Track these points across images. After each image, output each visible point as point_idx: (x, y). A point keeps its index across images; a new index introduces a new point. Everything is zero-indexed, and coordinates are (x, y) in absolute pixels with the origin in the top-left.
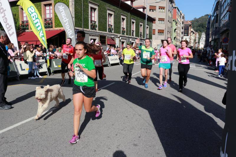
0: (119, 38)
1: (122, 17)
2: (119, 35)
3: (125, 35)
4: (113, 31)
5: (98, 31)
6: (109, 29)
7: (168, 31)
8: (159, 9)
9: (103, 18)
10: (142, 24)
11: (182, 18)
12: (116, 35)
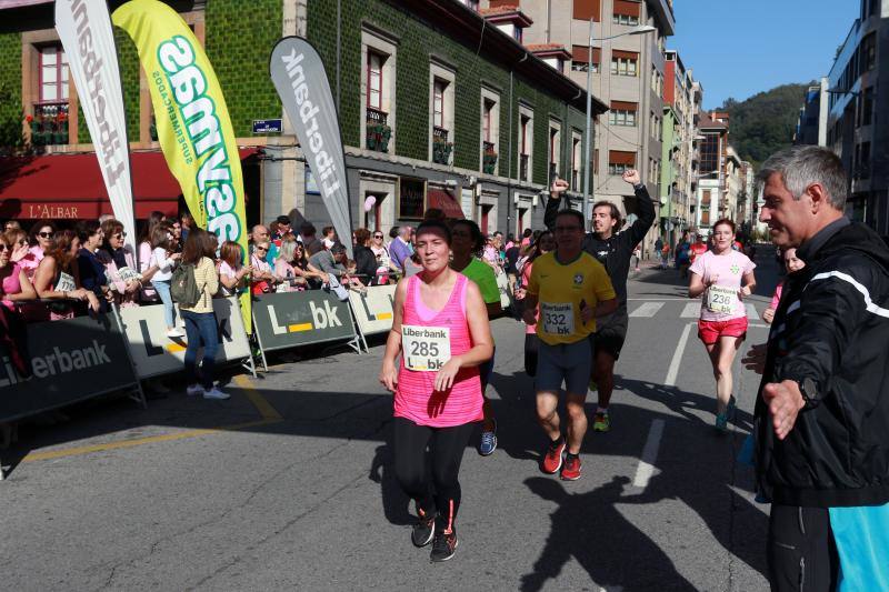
0: (473, 187)
1: (485, 93)
2: (473, 176)
3: (496, 176)
4: (451, 159)
5: (395, 158)
6: (435, 150)
7: (651, 159)
8: (615, 59)
9: (412, 97)
10: (558, 126)
11: (692, 99)
12: (463, 177)
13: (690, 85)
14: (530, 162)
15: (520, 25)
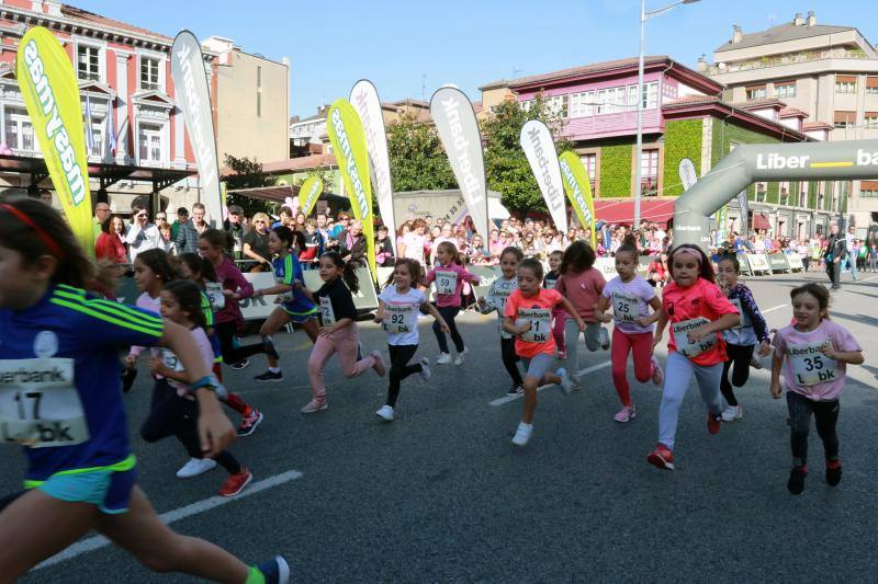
0: (775, 212)
2: (775, 206)
3: (787, 206)
4: (765, 199)
6: (758, 195)
8: (867, 118)
12: (770, 208)
14: (806, 196)
15: (801, 118)
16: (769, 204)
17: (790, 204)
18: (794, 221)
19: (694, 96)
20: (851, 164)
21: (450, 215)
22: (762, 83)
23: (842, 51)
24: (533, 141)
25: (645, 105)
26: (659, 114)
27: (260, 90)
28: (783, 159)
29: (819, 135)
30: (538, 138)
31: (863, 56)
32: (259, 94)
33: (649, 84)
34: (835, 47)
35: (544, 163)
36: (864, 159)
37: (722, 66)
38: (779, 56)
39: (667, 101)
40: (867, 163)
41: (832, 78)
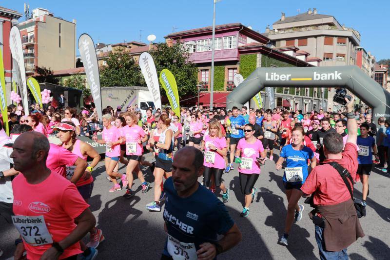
0: (293, 99)
2: (293, 96)
3: (299, 96)
4: (288, 92)
5: (276, 94)
6: (285, 91)
8: (337, 56)
11: (371, 62)
12: (291, 97)
13: (369, 57)
14: (308, 91)
15: (306, 55)
16: (290, 95)
17: (301, 95)
18: (303, 103)
19: (255, 43)
20: (311, 79)
21: (127, 99)
22: (293, 39)
23: (327, 26)
24: (145, 64)
25: (230, 47)
26: (237, 51)
27: (61, 35)
28: (278, 76)
29: (315, 63)
30: (147, 62)
31: (337, 29)
32: (60, 37)
33: (232, 37)
34: (324, 24)
35: (150, 76)
36: (317, 77)
37: (276, 31)
38: (300, 27)
39: (241, 45)
40: (318, 79)
41: (323, 38)
